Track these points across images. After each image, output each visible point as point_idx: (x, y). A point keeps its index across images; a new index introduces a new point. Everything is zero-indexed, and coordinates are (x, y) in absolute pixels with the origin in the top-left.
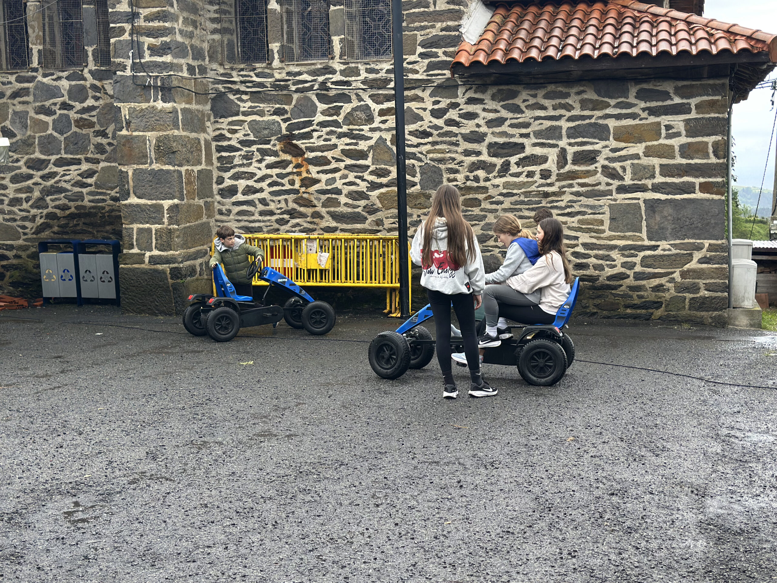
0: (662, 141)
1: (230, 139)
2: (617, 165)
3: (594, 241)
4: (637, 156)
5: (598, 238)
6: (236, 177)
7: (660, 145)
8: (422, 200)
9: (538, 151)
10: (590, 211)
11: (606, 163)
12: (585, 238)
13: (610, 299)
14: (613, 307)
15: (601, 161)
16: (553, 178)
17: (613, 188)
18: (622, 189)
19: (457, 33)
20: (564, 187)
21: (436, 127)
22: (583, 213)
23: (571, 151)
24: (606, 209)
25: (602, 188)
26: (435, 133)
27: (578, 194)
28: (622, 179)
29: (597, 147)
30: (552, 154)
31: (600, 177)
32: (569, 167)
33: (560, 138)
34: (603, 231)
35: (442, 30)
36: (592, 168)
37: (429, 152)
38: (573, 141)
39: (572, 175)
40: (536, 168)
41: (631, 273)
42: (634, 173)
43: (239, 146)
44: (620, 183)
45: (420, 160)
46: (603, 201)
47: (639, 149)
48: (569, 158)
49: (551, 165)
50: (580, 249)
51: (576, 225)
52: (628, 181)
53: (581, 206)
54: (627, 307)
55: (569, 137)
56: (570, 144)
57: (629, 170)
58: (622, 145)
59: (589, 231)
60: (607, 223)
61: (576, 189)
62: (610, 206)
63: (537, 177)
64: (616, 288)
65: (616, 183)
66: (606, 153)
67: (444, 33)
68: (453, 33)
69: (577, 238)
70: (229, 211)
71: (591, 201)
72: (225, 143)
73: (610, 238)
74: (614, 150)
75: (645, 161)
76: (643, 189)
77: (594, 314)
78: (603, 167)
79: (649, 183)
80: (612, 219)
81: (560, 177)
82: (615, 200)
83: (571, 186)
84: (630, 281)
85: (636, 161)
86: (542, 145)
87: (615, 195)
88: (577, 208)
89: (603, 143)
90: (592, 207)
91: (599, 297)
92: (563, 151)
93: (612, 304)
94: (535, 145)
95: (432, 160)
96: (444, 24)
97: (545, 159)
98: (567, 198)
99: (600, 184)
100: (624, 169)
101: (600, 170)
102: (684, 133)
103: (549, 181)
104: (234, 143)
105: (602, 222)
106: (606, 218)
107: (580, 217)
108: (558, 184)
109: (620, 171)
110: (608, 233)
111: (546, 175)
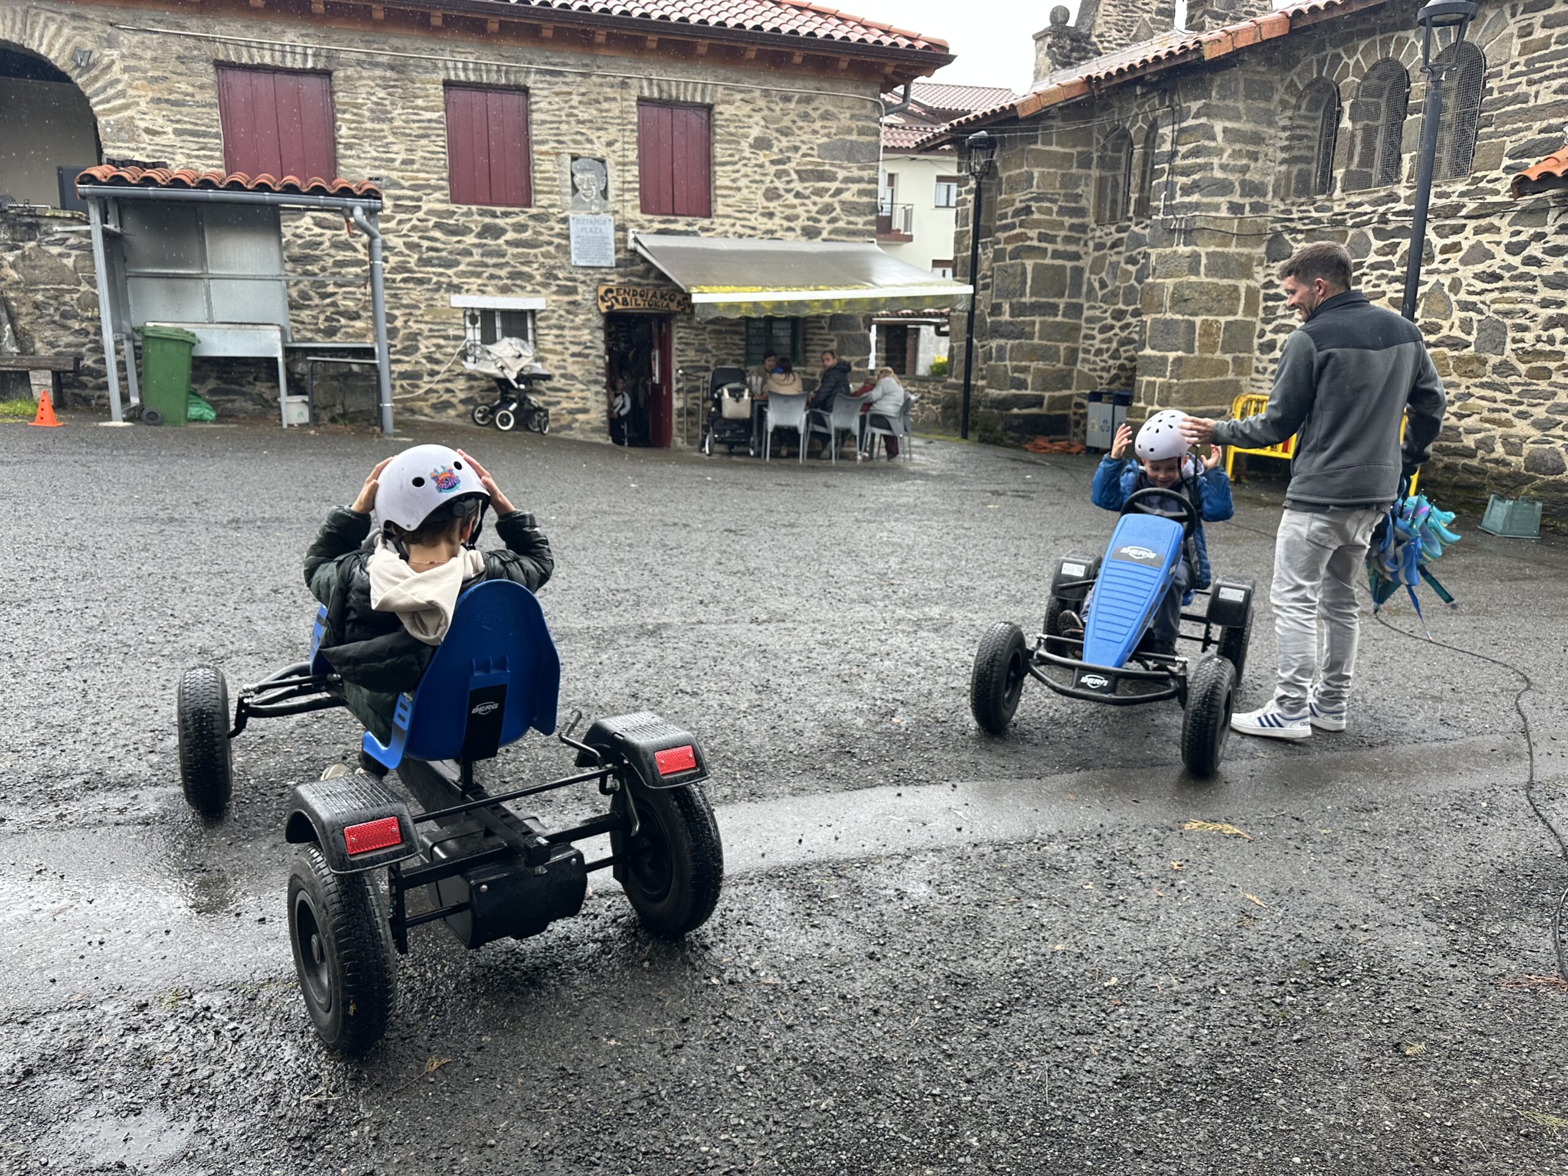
1: (1278, 286)
6: (1276, 331)
8: (1475, 366)
19: (1559, 134)
21: (1510, 268)
26: (1507, 275)
35: (1540, 132)
37: (1493, 302)
43: (1285, 294)
45: (1481, 312)
67: (1543, 135)
68: (1554, 135)
70: (1265, 369)
72: (1272, 291)
95: (1497, 312)
96: (1545, 124)
104: (1281, 291)
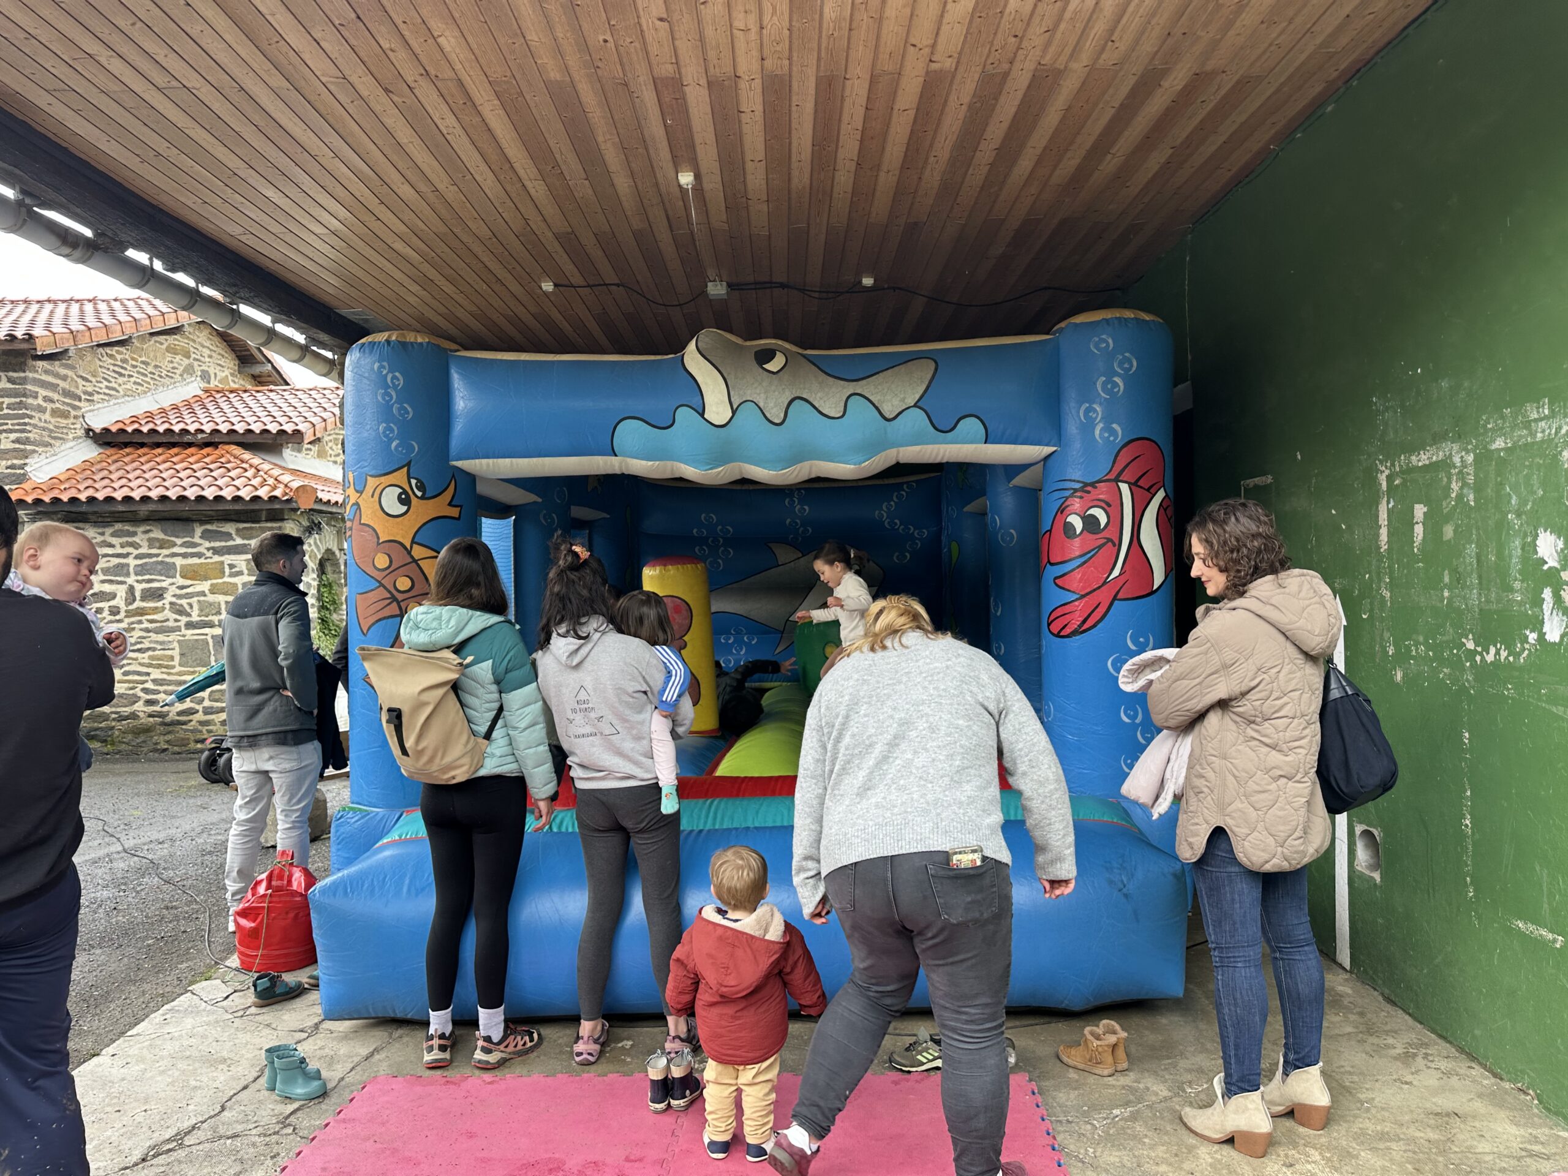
0: (226, 579)
2: (184, 602)
3: (165, 676)
4: (203, 594)
5: (169, 674)
7: (224, 583)
9: (107, 588)
10: (159, 647)
11: (174, 600)
12: (156, 674)
13: (181, 735)
14: (184, 742)
15: (169, 598)
16: (122, 615)
17: (182, 624)
18: (190, 625)
19: (22, 471)
20: (133, 623)
22: (154, 649)
23: (139, 588)
24: (176, 645)
25: (171, 624)
27: (147, 630)
28: (189, 615)
29: (164, 584)
30: (121, 591)
31: (168, 613)
32: (138, 604)
33: (128, 575)
34: (173, 667)
35: (7, 468)
36: (160, 604)
38: (140, 578)
39: (141, 612)
40: (105, 605)
41: (199, 707)
42: (201, 610)
44: (188, 619)
46: (173, 637)
47: (205, 586)
48: (138, 594)
49: (119, 602)
50: (150, 685)
51: (146, 661)
52: (195, 618)
53: (150, 642)
54: (197, 742)
55: (136, 574)
56: (138, 581)
57: (196, 607)
58: (188, 582)
59: (159, 666)
60: (177, 659)
61: (146, 625)
62: (179, 641)
63: (106, 613)
64: (185, 723)
65: (184, 619)
66: (173, 590)
67: (9, 471)
68: (18, 471)
69: (148, 674)
71: (161, 637)
73: (180, 674)
74: (182, 588)
75: (211, 598)
76: (211, 625)
77: (165, 750)
78: (171, 603)
79: (215, 619)
80: (182, 655)
81: (129, 614)
82: (184, 636)
83: (140, 622)
84: (199, 716)
85: (202, 598)
86: (111, 582)
87: (184, 631)
88: (146, 645)
89: (170, 580)
90: (162, 643)
91: (169, 733)
92: (131, 589)
93: (183, 739)
94: (103, 582)
96: (9, 463)
97: (113, 596)
98: (137, 634)
99: (167, 620)
100: (191, 606)
101: (168, 606)
102: (246, 572)
103: (117, 617)
105: (172, 658)
106: (176, 653)
107: (150, 653)
108: (127, 620)
109: (187, 608)
110: (178, 669)
111: (115, 611)
